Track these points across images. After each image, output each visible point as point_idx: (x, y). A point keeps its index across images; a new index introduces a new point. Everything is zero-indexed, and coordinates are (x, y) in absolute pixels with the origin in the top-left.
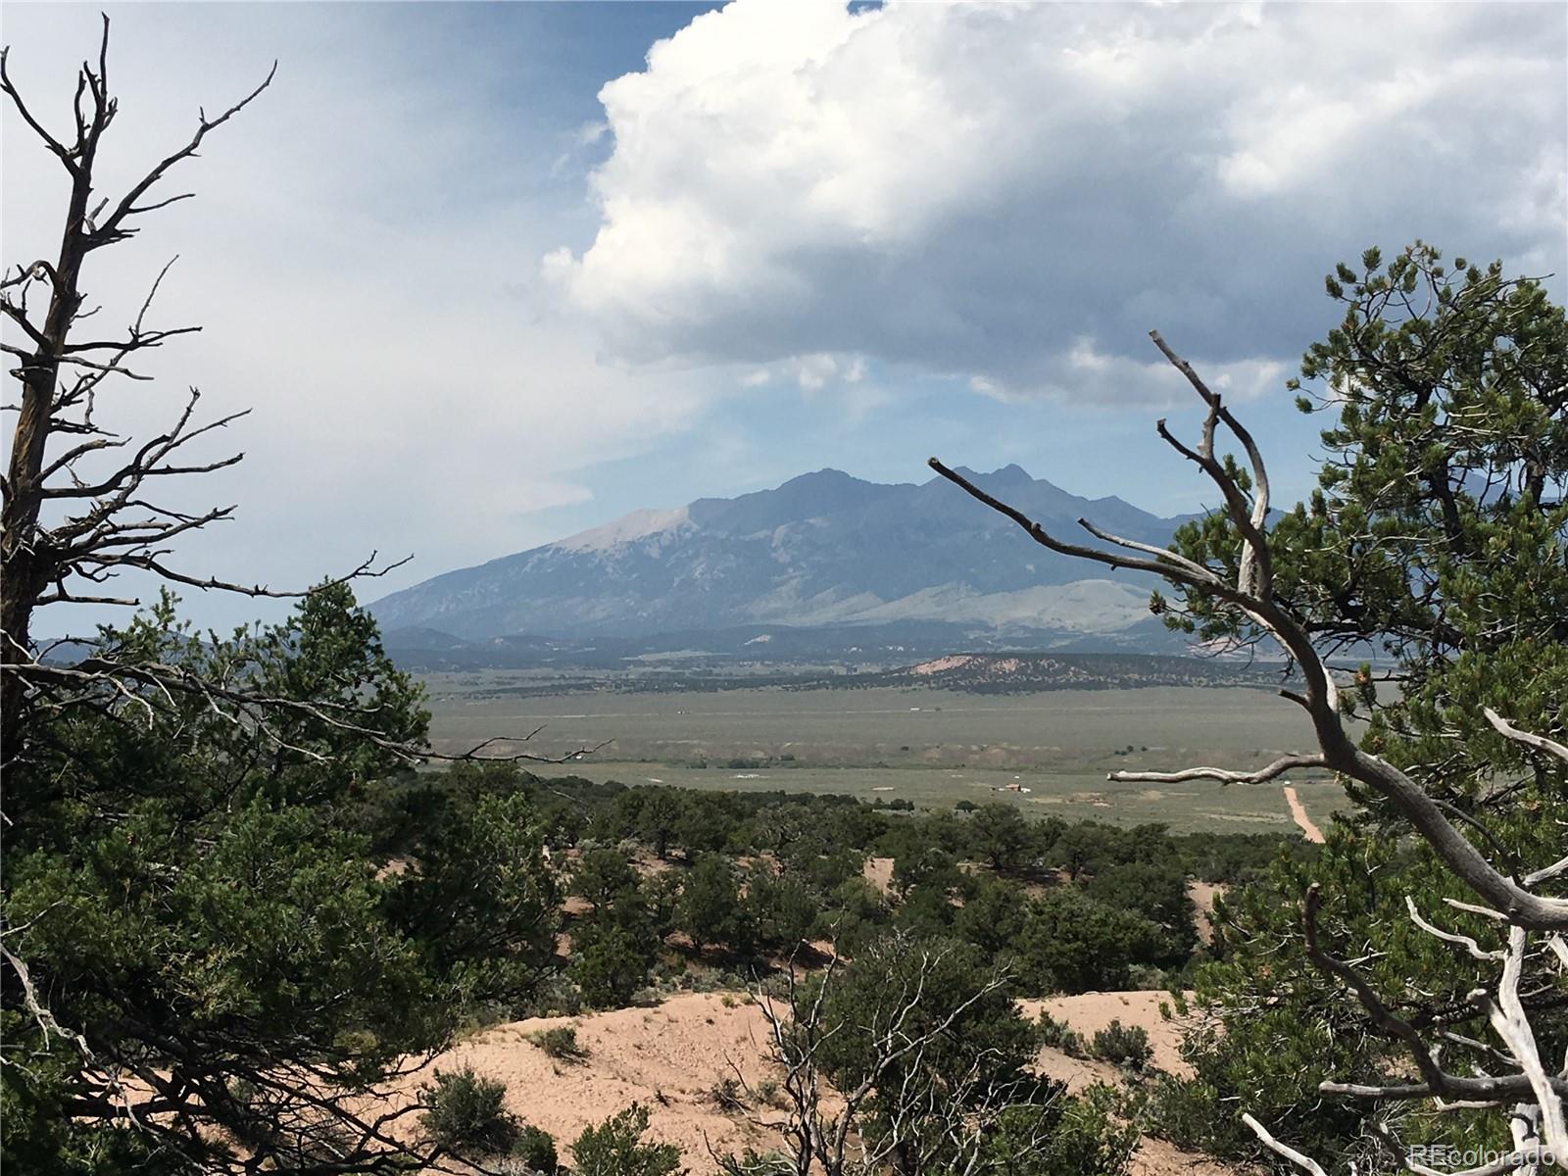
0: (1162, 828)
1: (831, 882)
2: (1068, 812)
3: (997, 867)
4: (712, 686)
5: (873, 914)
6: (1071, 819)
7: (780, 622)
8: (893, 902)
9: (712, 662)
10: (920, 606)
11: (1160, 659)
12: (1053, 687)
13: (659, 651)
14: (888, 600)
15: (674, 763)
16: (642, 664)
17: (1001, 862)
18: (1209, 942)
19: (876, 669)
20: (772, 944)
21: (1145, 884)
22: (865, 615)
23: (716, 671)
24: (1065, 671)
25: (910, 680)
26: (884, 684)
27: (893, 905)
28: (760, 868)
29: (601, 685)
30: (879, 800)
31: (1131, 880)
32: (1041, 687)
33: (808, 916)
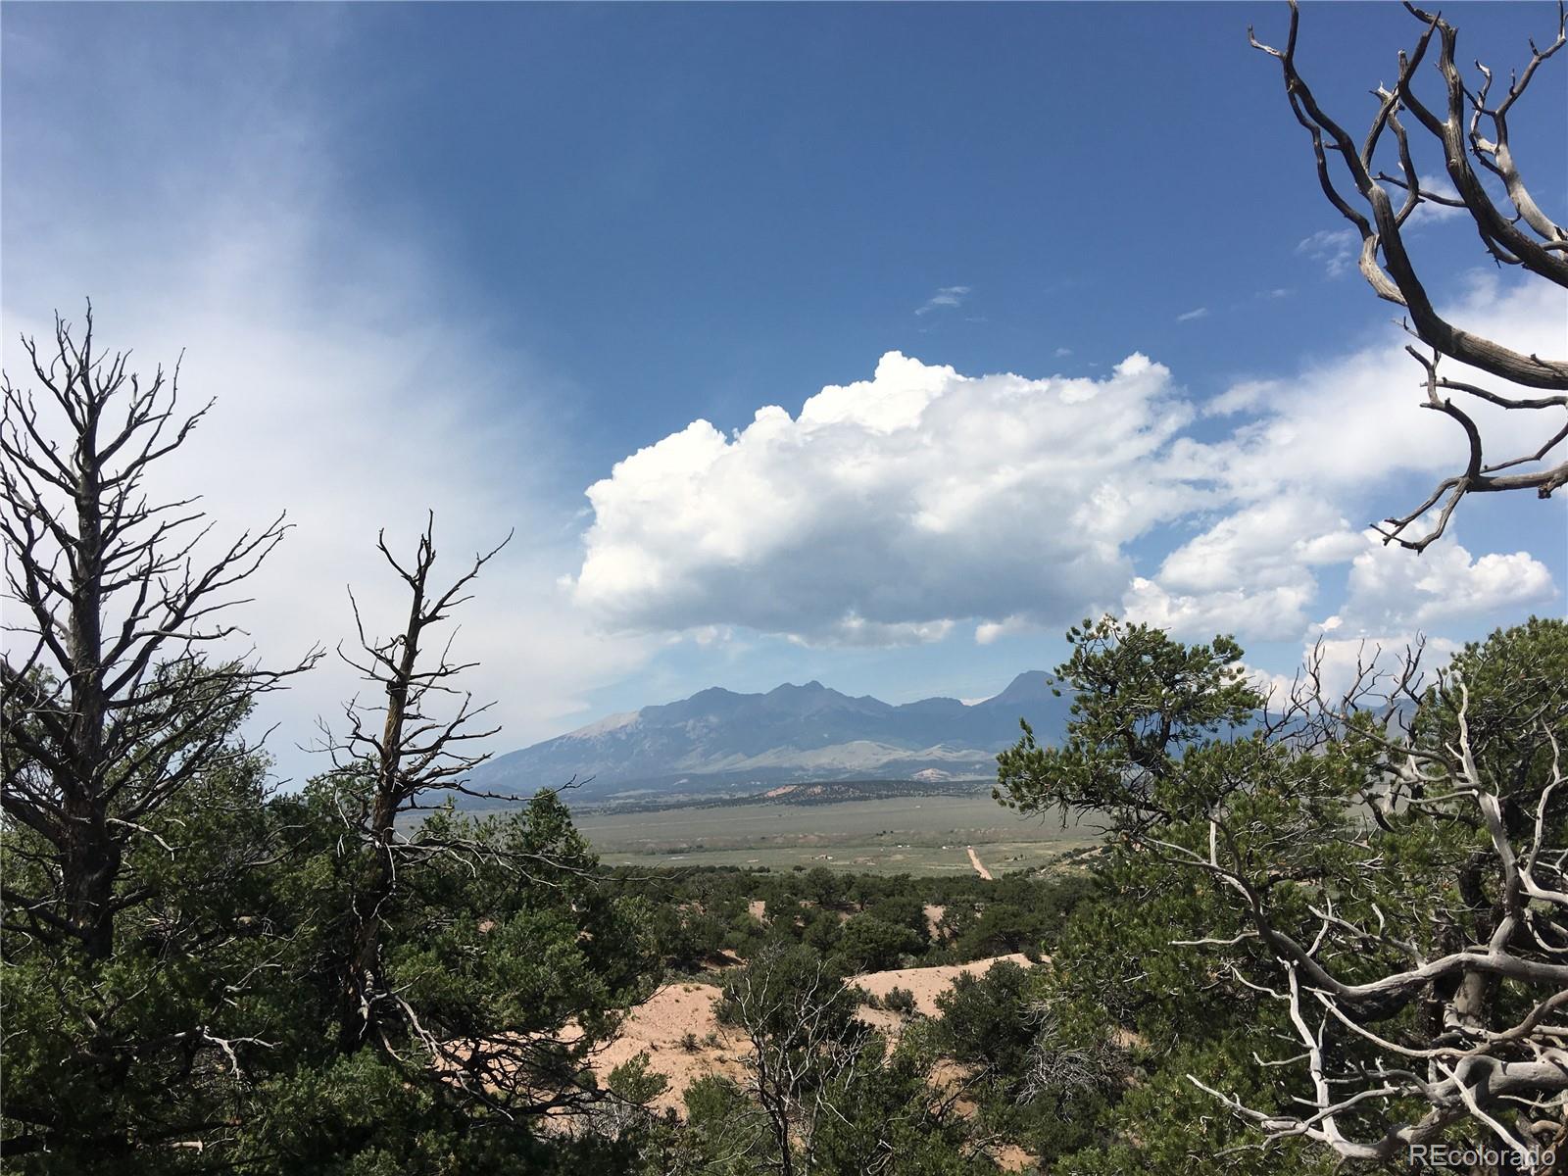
0: (908, 876)
1: (732, 916)
2: (854, 869)
3: (821, 903)
4: (656, 809)
5: (755, 933)
6: (857, 873)
7: (692, 771)
8: (765, 926)
9: (655, 795)
10: (767, 759)
11: (899, 782)
12: (841, 801)
13: (627, 791)
14: (750, 757)
15: (638, 852)
16: (618, 798)
17: (823, 900)
18: (937, 938)
19: (745, 795)
20: (701, 953)
21: (901, 909)
22: (738, 766)
23: (659, 800)
24: (848, 790)
25: (764, 800)
26: (750, 803)
27: (766, 928)
28: (692, 911)
29: (595, 811)
30: (751, 868)
31: (893, 907)
32: (836, 801)
33: (720, 937)
